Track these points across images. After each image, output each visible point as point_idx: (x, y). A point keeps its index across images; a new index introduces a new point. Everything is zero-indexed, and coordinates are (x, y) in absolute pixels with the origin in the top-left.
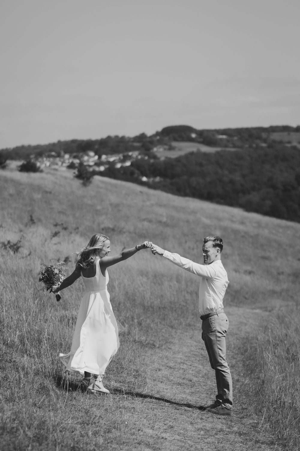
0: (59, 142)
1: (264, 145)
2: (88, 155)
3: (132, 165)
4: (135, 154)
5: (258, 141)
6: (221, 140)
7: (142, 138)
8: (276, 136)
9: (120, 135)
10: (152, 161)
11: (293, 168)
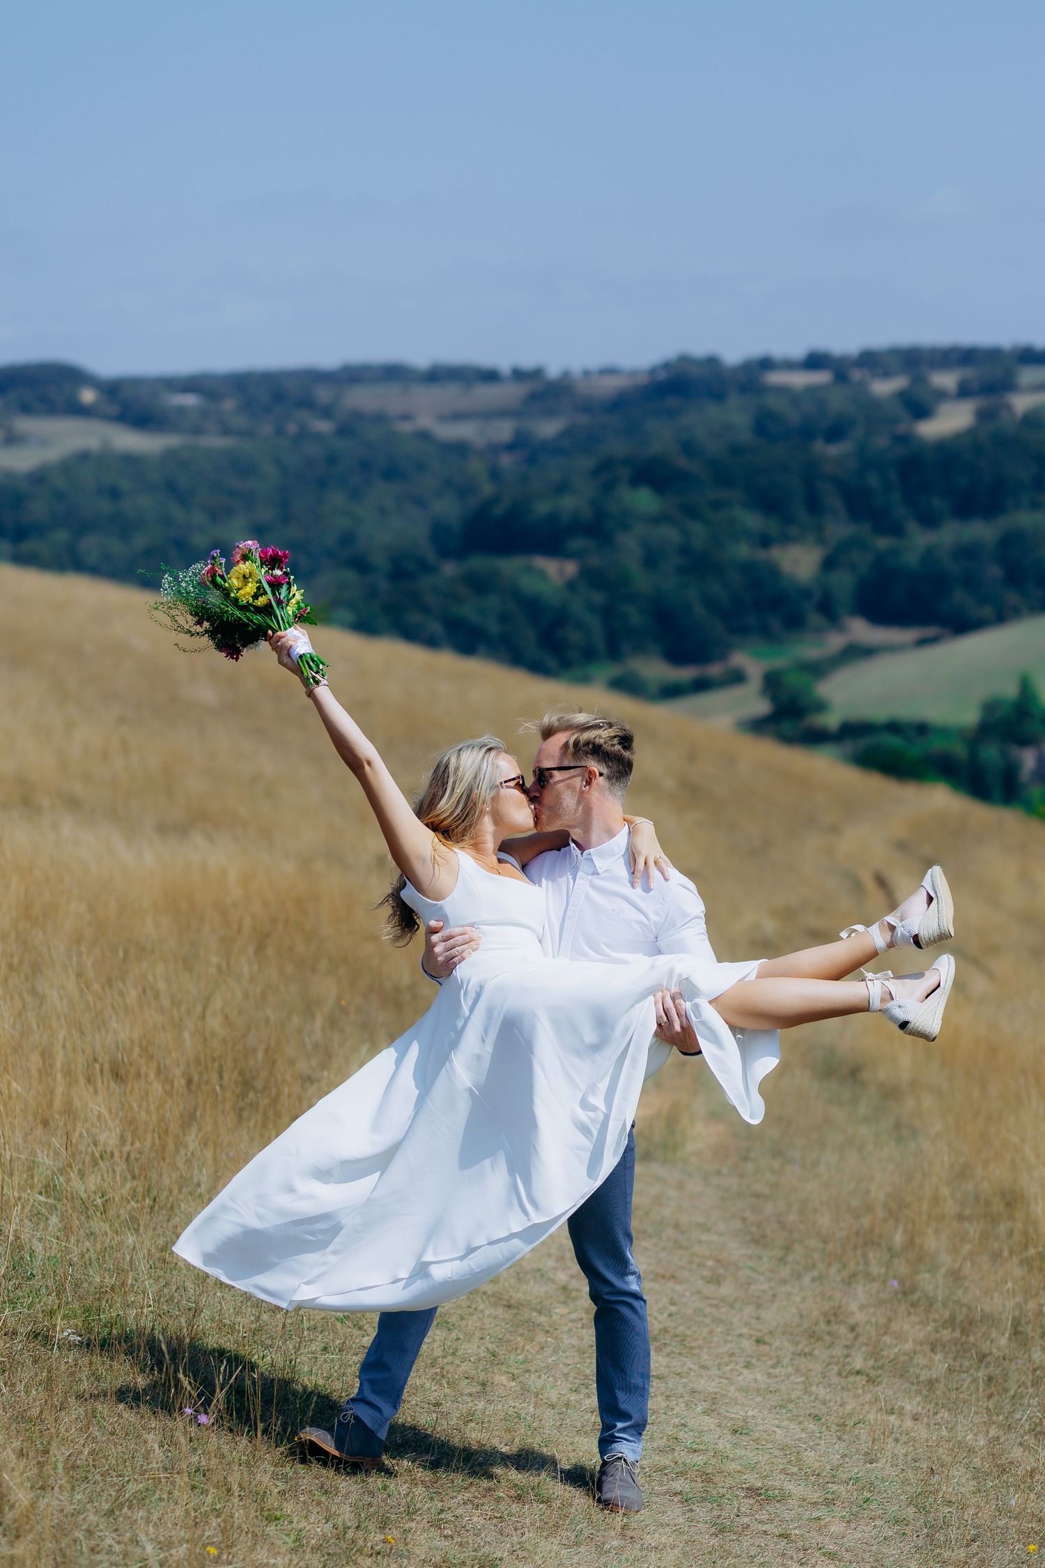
1: (323, 426)
5: (303, 415)
6: (182, 410)
8: (362, 398)
11: (420, 502)
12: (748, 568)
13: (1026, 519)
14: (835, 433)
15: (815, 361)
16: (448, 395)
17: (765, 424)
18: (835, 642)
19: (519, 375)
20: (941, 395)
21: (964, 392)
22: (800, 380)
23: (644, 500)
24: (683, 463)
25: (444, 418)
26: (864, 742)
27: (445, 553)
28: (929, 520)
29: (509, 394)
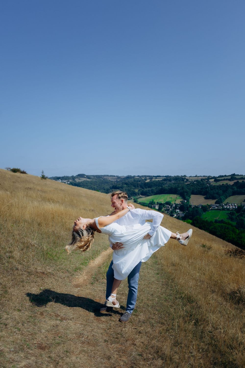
0: (52, 177)
2: (59, 180)
3: (70, 183)
4: (71, 180)
5: (101, 178)
6: (92, 178)
7: (73, 177)
8: (105, 177)
9: (67, 176)
10: (75, 182)
11: (109, 185)
12: (133, 191)
13: (153, 188)
14: (139, 181)
15: (138, 176)
16: (111, 177)
17: (134, 180)
18: (139, 197)
19: (117, 176)
20: (147, 179)
21: (149, 179)
22: (137, 177)
23: (125, 186)
24: (128, 183)
25: (111, 179)
26: (141, 204)
27: (111, 189)
28: (146, 188)
29: (116, 177)
